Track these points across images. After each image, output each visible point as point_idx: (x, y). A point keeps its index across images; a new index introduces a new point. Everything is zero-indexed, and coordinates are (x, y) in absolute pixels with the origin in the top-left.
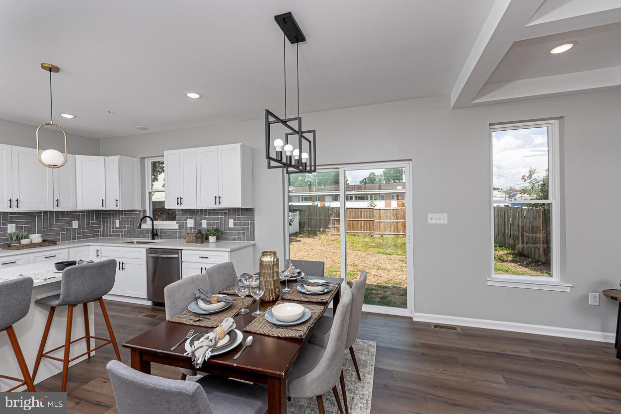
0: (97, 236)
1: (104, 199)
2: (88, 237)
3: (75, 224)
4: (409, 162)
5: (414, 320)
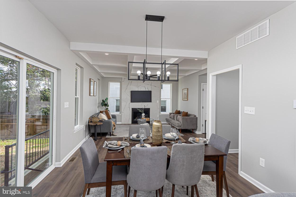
4: (56, 70)
5: (61, 166)
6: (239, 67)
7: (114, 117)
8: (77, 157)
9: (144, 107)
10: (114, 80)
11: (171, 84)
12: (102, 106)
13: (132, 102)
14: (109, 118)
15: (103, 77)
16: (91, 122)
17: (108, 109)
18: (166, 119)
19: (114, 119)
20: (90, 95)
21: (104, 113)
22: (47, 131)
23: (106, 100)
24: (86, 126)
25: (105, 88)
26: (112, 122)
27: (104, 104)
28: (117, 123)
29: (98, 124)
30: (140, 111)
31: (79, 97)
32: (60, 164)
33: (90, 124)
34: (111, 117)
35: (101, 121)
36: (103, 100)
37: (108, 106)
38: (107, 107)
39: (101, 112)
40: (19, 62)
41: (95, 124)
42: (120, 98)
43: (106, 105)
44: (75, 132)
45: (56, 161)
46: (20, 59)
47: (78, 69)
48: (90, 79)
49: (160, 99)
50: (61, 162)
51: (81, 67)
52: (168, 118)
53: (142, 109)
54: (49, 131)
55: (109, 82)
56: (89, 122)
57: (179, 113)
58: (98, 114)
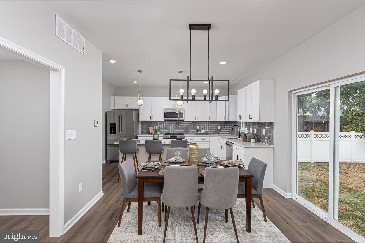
0: (228, 133)
1: (225, 116)
2: (224, 133)
3: (219, 127)
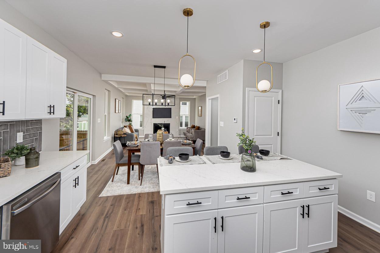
4: (92, 96)
5: (96, 163)
6: (218, 96)
7: (137, 131)
8: (107, 159)
9: (163, 123)
10: (137, 98)
11: (190, 102)
12: (126, 121)
13: (153, 117)
14: (132, 131)
15: (126, 96)
16: (117, 134)
17: (131, 124)
18: (184, 133)
19: (137, 133)
20: (115, 112)
21: (128, 127)
22: (85, 140)
23: (129, 116)
24: (112, 137)
25: (129, 106)
26: (135, 134)
27: (128, 119)
28: (140, 137)
29: (123, 136)
30: (160, 126)
31: (107, 114)
32: (95, 162)
33: (116, 136)
34: (134, 131)
35: (125, 134)
36: (127, 117)
37: (132, 121)
38: (130, 123)
39: (125, 126)
40: (74, 95)
41: (120, 136)
42: (143, 114)
43: (130, 121)
44: (104, 141)
45: (92, 160)
46: (75, 93)
47: (106, 92)
48: (116, 99)
49: (179, 115)
50: (96, 161)
51: (108, 91)
52: (185, 132)
53: (161, 124)
54: (87, 139)
55: (133, 100)
56: (114, 135)
57: (193, 127)
58: (122, 128)
